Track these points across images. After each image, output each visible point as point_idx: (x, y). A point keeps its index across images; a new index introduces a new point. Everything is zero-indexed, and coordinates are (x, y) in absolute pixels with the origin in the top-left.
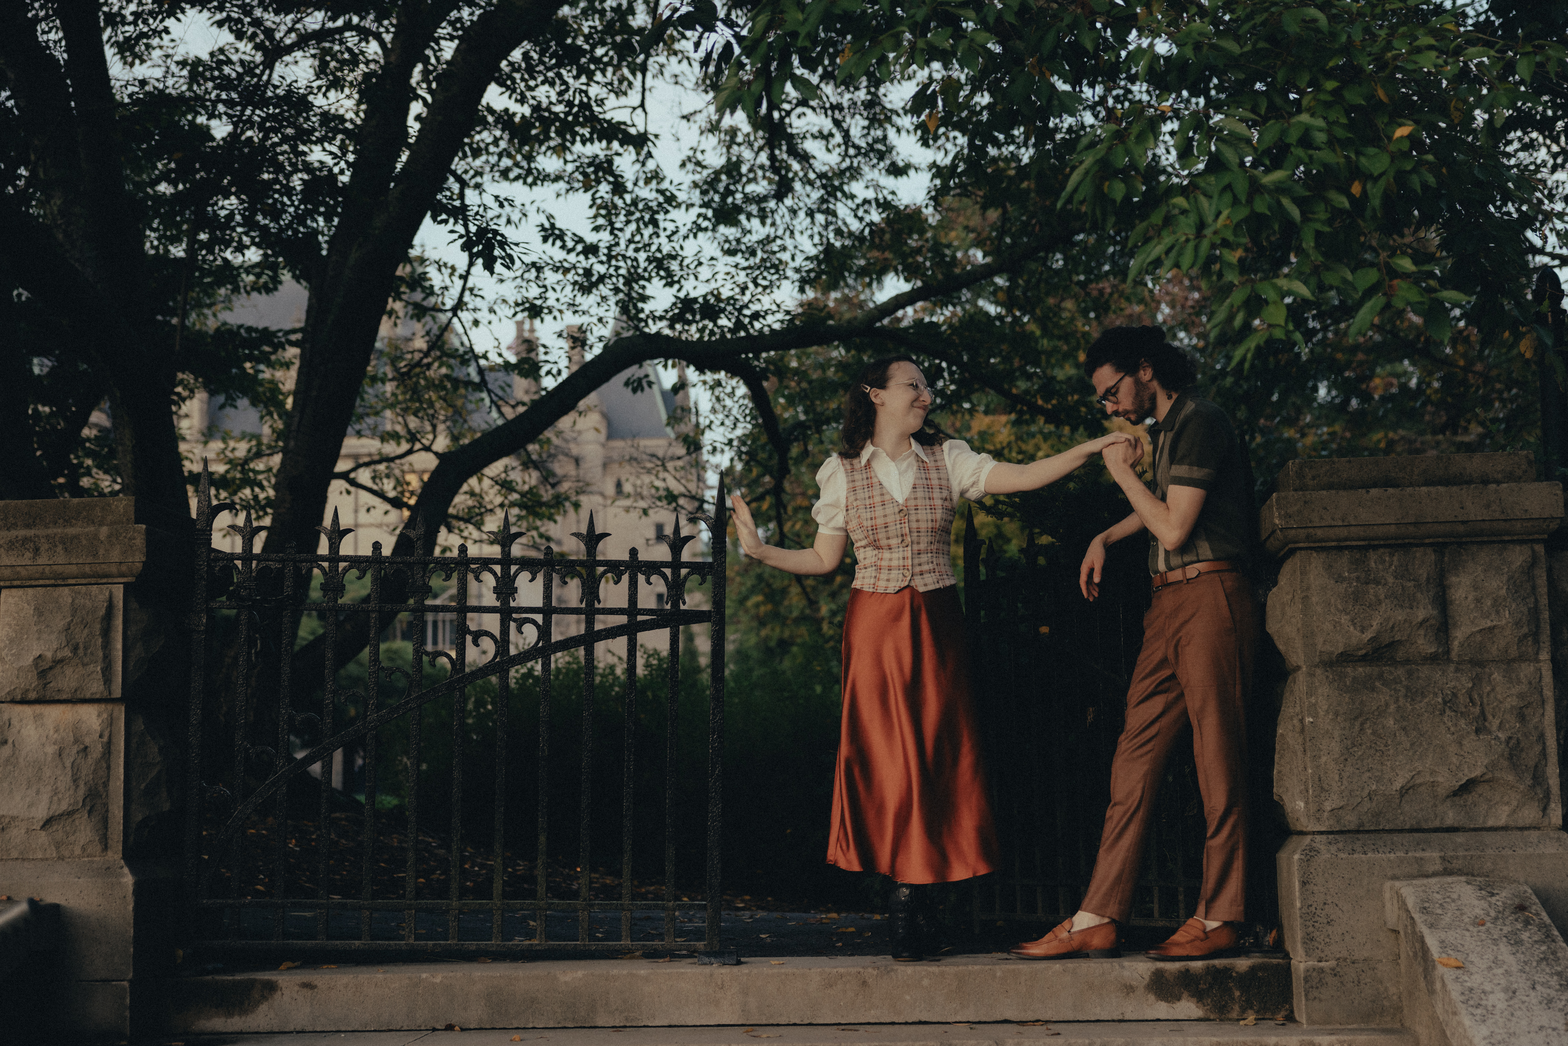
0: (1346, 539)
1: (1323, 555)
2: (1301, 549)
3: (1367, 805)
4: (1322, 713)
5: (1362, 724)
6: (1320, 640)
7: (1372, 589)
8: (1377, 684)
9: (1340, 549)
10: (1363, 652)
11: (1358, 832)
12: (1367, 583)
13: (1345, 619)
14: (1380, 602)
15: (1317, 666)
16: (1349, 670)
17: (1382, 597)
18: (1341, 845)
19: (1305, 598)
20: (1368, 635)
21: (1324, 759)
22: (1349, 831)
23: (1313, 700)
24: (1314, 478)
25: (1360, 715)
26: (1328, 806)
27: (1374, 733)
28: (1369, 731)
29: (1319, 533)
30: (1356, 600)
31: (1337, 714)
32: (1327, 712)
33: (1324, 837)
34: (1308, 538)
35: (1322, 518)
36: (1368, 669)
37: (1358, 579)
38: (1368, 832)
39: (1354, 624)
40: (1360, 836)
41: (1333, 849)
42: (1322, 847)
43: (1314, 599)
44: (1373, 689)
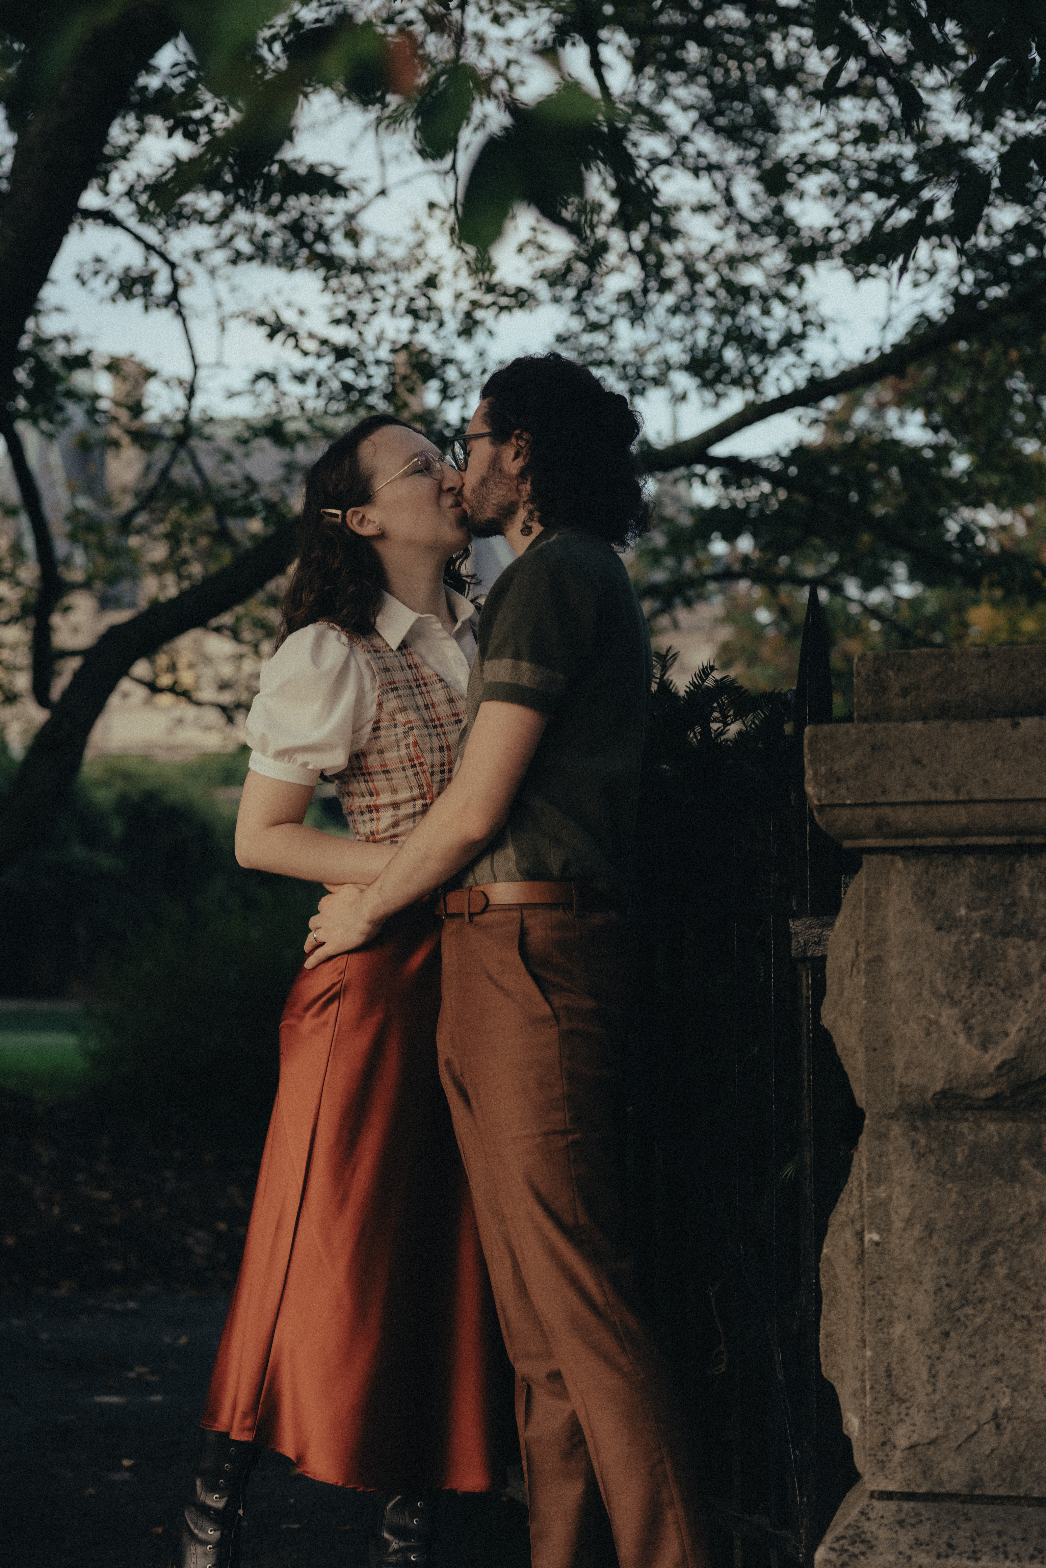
0: (965, 832)
1: (917, 866)
2: (871, 851)
3: (989, 1440)
4: (898, 1225)
5: (986, 1254)
6: (899, 1059)
7: (1013, 948)
8: (1024, 1162)
9: (957, 852)
10: (990, 1091)
11: (970, 1498)
12: (1005, 934)
13: (948, 1016)
14: (1028, 979)
15: (893, 1117)
16: (964, 1127)
17: (1035, 967)
18: (923, 1532)
19: (876, 962)
20: (998, 1055)
21: (898, 1329)
22: (952, 1496)
23: (882, 1192)
24: (905, 692)
25: (983, 1232)
26: (902, 1437)
27: (1012, 1276)
28: (1002, 1271)
29: (905, 817)
30: (977, 973)
31: (930, 1229)
32: (909, 1222)
33: (892, 1505)
34: (881, 827)
35: (909, 784)
36: (1009, 1127)
37: (986, 922)
38: (994, 1500)
39: (969, 1029)
40: (972, 1509)
41: (905, 1538)
42: (883, 1533)
43: (894, 965)
44: (1014, 1176)
